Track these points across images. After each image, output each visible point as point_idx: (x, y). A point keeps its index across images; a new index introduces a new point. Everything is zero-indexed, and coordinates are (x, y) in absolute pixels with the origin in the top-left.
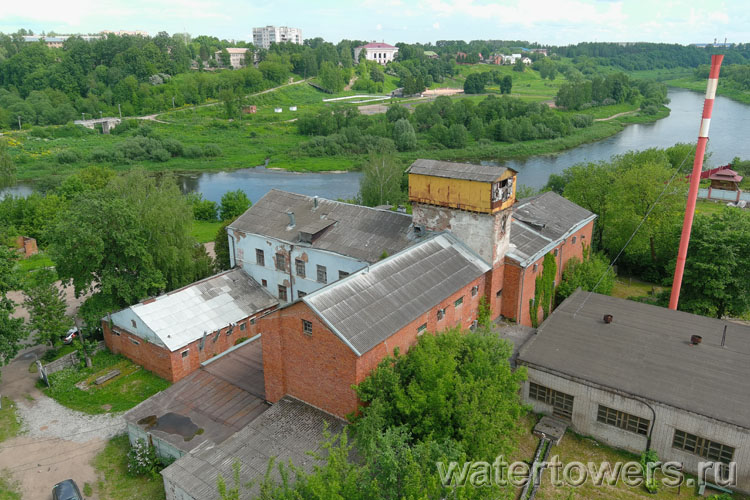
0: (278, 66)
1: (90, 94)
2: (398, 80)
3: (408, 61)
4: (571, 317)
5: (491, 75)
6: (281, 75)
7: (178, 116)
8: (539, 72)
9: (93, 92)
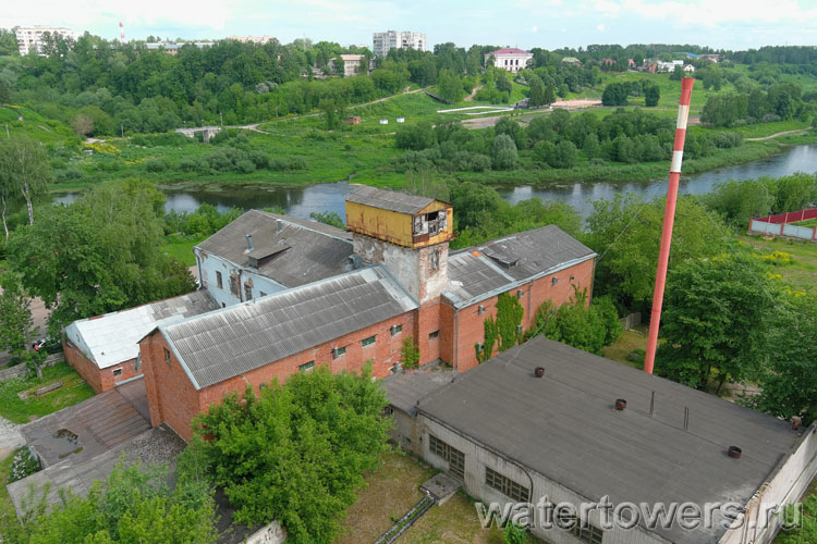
0: (391, 74)
1: (195, 102)
2: (529, 89)
3: (542, 69)
4: (504, 366)
5: (640, 84)
6: (395, 84)
7: (280, 125)
8: (701, 82)
9: (199, 101)
